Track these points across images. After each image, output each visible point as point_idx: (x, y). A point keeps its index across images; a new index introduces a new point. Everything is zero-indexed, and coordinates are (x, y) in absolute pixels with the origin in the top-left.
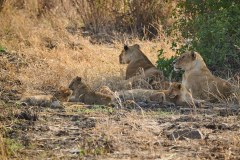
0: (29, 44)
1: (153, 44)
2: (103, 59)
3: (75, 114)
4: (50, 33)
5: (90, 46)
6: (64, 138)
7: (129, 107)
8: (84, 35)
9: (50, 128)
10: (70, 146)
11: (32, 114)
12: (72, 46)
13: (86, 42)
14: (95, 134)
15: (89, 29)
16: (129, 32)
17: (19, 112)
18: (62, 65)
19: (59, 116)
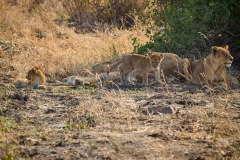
0: (21, 35)
1: (130, 33)
2: (86, 46)
3: (61, 94)
4: (39, 25)
5: (75, 36)
6: (52, 115)
7: (109, 87)
8: (70, 26)
9: (40, 106)
10: (57, 122)
11: (24, 95)
12: (59, 36)
13: (71, 32)
14: (79, 111)
15: (73, 21)
16: (109, 23)
17: (12, 93)
18: (51, 52)
19: (48, 96)
